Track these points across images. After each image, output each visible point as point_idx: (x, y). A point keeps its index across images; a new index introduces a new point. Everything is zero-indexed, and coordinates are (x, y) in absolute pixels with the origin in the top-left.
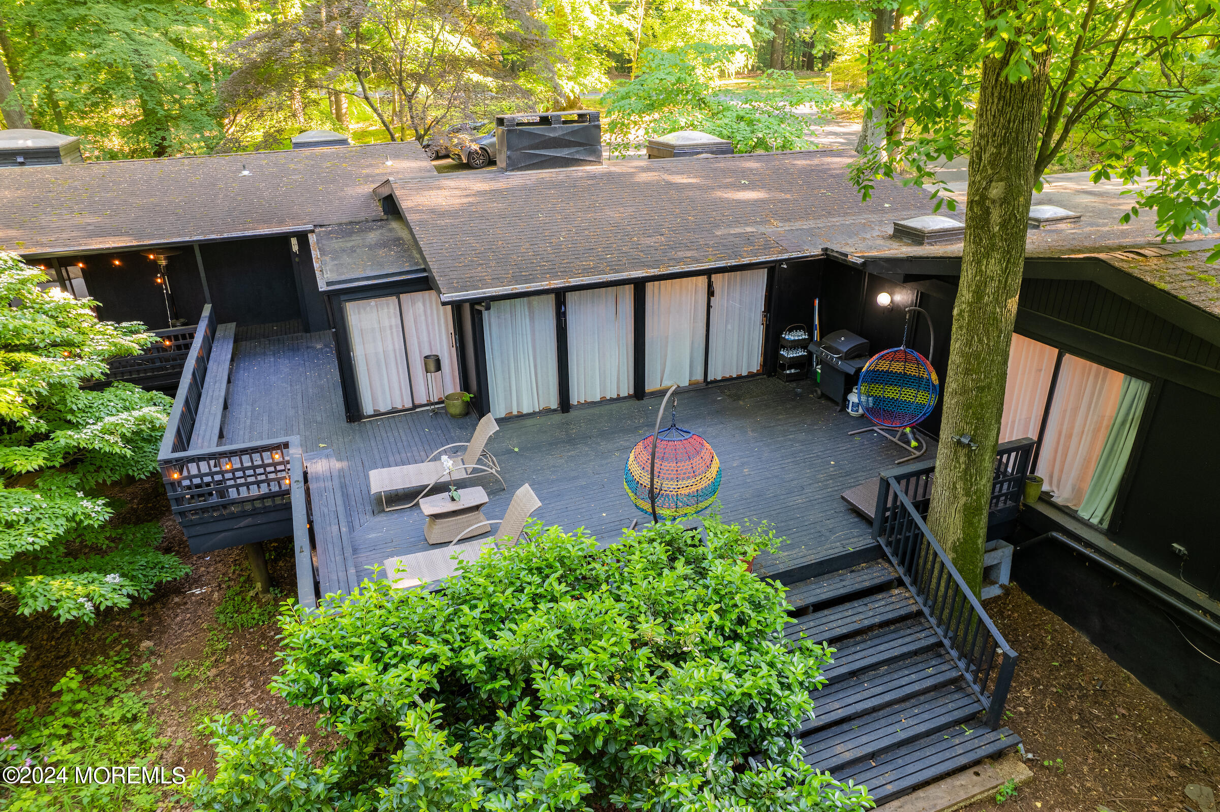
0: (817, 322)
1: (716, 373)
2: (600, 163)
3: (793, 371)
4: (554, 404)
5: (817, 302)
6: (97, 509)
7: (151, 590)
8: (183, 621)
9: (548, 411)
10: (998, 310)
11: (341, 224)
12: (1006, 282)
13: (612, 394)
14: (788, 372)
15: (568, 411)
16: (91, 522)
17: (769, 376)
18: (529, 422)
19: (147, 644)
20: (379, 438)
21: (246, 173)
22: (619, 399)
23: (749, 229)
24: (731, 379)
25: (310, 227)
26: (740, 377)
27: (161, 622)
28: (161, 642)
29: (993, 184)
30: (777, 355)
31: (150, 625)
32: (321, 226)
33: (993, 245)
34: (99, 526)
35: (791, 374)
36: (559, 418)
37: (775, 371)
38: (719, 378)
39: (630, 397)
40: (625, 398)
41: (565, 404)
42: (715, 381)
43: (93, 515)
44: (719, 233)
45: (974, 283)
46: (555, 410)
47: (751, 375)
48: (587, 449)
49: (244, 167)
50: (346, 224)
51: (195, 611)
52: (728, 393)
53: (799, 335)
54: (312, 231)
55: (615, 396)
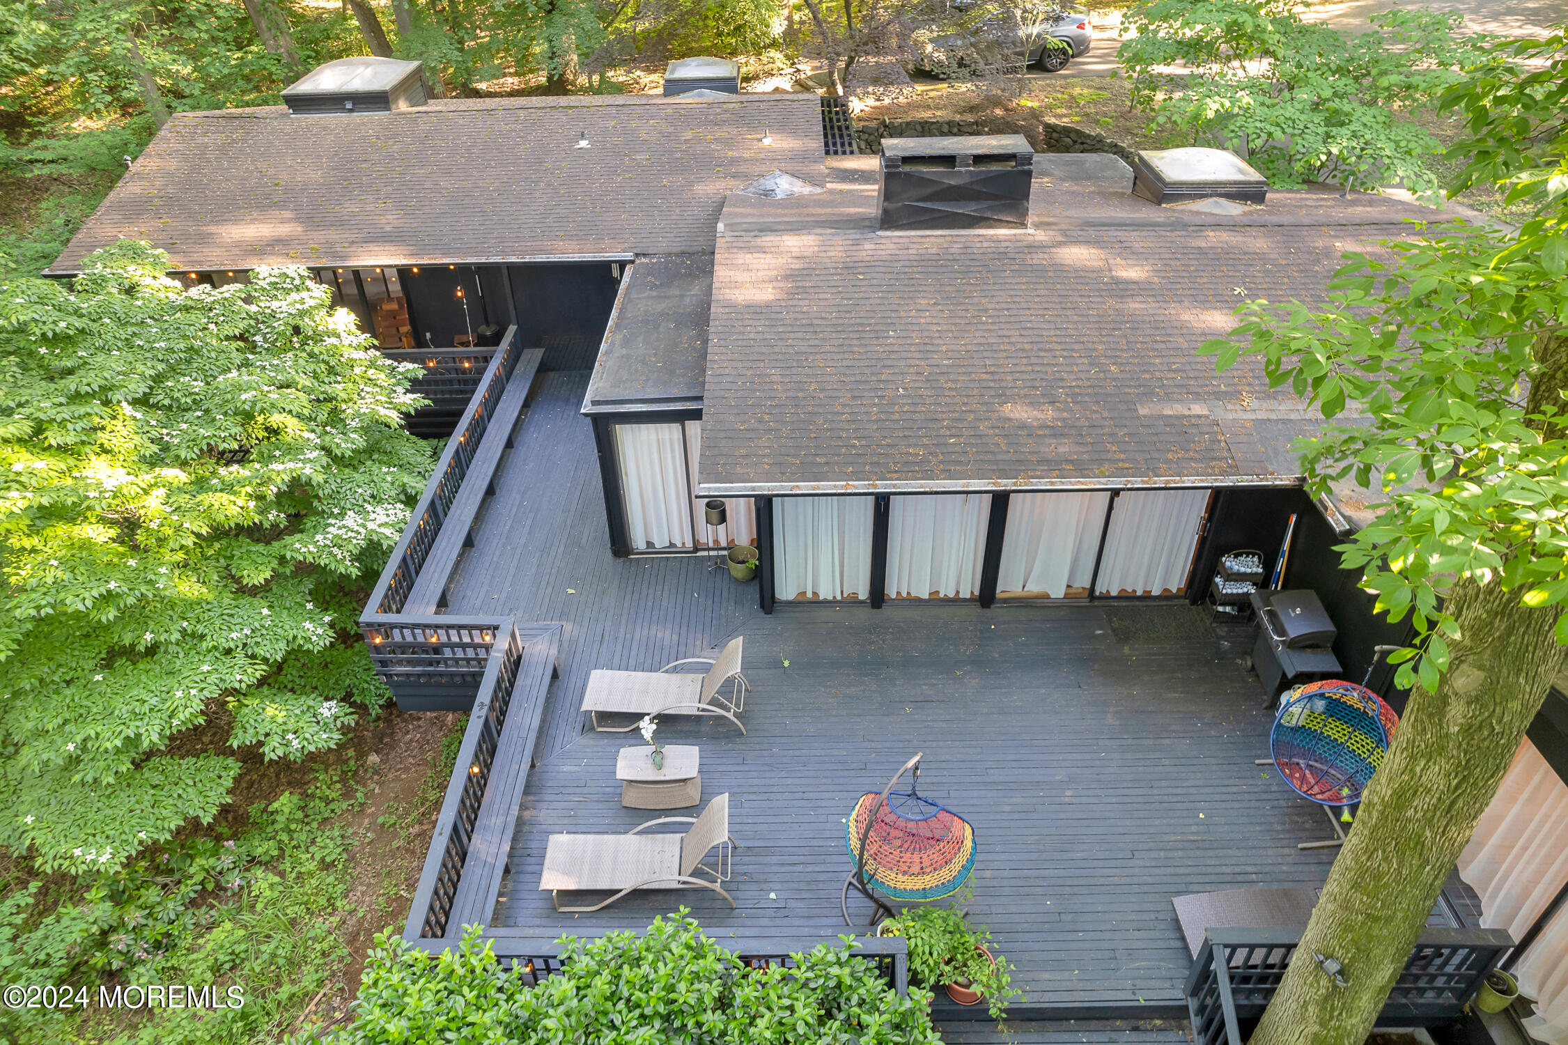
0: (1286, 546)
1: (1110, 584)
2: (1023, 225)
3: (1228, 609)
4: (863, 594)
5: (1294, 518)
6: (320, 631)
7: (381, 706)
8: (411, 740)
9: (851, 602)
10: (1428, 833)
11: (669, 254)
12: (1453, 803)
13: (948, 591)
14: (1220, 609)
15: (879, 607)
16: (311, 647)
17: (1193, 602)
18: (824, 614)
19: (373, 758)
20: (636, 595)
21: (583, 144)
22: (956, 601)
23: (1198, 409)
24: (1132, 597)
25: (629, 256)
26: (1147, 597)
27: (392, 735)
28: (387, 760)
29: (1464, 667)
30: (1209, 581)
31: (383, 735)
32: (645, 255)
33: (1442, 749)
34: (319, 652)
35: (1225, 613)
36: (865, 614)
37: (1203, 598)
38: (1114, 593)
39: (971, 600)
40: (965, 600)
41: (878, 595)
42: (1106, 597)
43: (314, 638)
44: (1143, 411)
45: (1398, 780)
46: (862, 602)
47: (1166, 596)
48: (874, 687)
49: (583, 135)
50: (676, 255)
51: (426, 732)
52: (1115, 625)
53: (1249, 565)
54: (632, 262)
55: (951, 595)
